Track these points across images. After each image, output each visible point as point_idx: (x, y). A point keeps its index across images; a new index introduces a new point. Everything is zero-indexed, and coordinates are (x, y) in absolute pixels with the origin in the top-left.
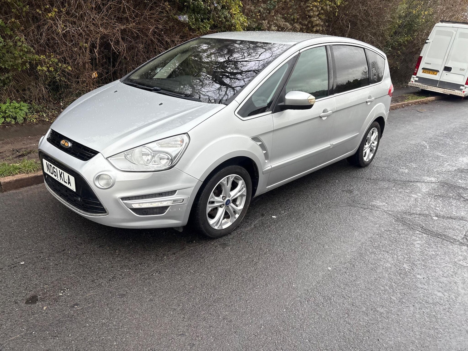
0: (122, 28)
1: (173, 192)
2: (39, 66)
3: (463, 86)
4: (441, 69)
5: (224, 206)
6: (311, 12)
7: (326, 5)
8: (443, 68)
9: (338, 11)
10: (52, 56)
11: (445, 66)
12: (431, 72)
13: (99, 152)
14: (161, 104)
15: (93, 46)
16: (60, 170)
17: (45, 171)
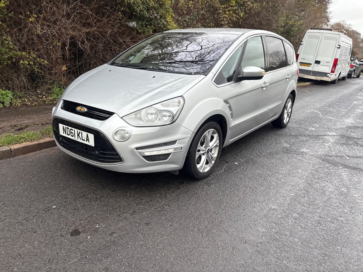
0: (87, 31)
1: (174, 142)
2: (22, 60)
3: (329, 74)
4: (313, 62)
5: (206, 154)
6: (222, 21)
7: (233, 17)
8: (314, 62)
9: (241, 21)
10: (32, 53)
11: (316, 60)
12: (306, 65)
13: (114, 113)
14: (154, 77)
15: (64, 45)
16: (78, 131)
17: (60, 134)
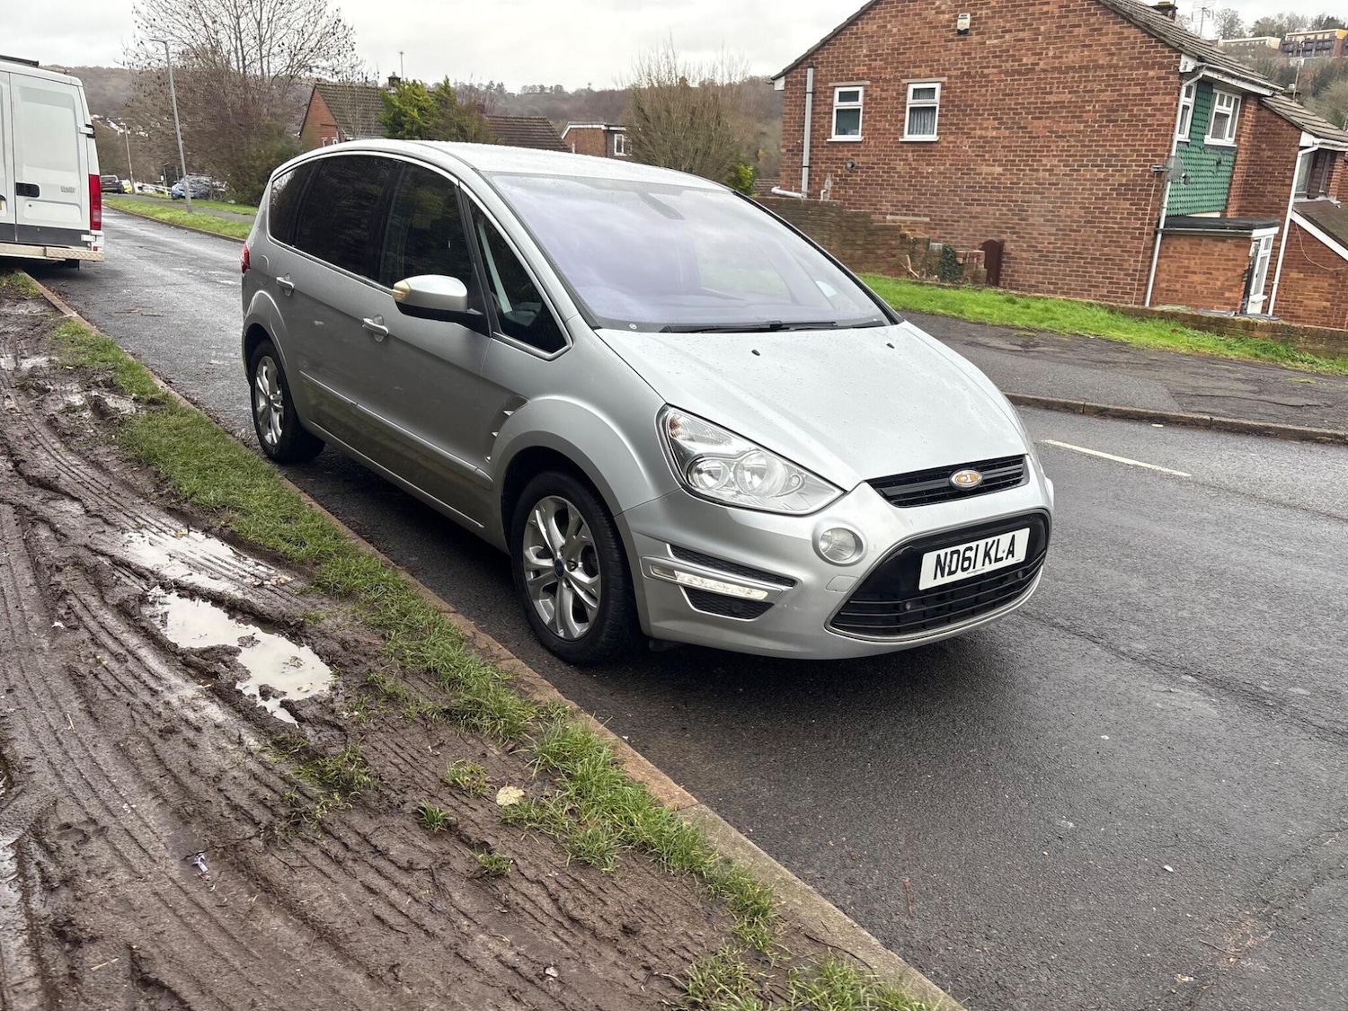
4: (7, 191)
8: (12, 187)
11: (16, 181)
14: (889, 345)
16: (990, 540)
17: (921, 588)
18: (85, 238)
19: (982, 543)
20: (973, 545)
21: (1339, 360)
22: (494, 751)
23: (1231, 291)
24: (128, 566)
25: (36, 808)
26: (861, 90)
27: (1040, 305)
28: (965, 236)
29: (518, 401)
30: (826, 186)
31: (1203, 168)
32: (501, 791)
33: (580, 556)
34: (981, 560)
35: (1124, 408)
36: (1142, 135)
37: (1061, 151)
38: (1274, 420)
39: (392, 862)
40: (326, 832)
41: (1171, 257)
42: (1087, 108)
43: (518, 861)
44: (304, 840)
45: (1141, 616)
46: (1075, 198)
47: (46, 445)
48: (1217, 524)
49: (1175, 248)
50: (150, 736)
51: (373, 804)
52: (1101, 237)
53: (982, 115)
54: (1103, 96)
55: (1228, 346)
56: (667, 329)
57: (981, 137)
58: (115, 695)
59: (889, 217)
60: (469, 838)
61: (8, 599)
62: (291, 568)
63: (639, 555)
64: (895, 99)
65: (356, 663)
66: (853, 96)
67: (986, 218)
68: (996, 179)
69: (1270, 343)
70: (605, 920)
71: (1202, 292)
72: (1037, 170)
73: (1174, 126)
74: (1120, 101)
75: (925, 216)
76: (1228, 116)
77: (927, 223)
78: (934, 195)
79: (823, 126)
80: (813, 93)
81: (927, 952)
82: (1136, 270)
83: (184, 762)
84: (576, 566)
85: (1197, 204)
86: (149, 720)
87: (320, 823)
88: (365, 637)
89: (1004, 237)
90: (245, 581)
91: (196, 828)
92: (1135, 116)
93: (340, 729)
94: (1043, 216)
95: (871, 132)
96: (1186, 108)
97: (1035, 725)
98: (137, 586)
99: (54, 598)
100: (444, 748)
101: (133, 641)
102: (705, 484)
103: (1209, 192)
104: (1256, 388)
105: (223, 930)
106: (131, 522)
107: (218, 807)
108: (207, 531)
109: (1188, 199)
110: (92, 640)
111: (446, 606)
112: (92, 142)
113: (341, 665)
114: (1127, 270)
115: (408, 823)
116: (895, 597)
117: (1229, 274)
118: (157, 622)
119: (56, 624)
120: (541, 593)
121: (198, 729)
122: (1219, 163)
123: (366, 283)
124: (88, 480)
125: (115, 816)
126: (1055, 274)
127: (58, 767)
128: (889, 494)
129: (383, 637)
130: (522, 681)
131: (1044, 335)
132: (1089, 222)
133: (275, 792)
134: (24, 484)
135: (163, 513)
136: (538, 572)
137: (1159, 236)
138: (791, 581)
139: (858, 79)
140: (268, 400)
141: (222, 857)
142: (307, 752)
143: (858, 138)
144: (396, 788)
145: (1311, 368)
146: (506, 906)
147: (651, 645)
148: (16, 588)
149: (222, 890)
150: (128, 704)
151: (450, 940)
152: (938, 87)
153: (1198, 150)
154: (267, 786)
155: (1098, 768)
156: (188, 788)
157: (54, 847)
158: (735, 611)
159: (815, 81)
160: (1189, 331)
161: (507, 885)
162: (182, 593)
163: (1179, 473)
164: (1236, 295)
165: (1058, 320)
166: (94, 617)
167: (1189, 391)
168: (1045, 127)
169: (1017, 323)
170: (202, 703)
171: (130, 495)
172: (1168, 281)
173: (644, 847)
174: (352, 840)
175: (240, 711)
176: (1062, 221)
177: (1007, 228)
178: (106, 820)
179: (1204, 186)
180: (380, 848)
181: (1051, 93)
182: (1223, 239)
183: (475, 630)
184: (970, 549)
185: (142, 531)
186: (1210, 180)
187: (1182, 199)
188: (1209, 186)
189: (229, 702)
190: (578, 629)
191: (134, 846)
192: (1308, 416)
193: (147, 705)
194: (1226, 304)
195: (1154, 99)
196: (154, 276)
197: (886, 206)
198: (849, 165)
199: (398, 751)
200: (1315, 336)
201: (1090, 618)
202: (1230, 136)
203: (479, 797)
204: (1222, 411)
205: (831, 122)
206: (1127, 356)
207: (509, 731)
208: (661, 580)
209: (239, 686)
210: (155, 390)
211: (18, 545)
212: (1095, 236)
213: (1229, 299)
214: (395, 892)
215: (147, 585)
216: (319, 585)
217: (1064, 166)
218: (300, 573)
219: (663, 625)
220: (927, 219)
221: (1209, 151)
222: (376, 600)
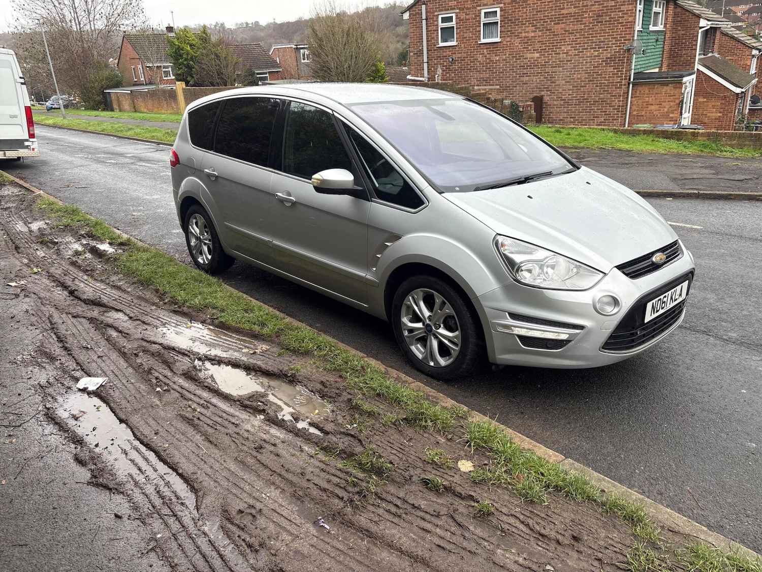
3: (27, 140)
16: (673, 290)
17: (645, 322)
18: (26, 144)
19: (670, 293)
20: (666, 294)
21: (745, 149)
22: (442, 440)
23: (673, 113)
24: (173, 349)
25: (217, 504)
26: (454, 15)
27: (574, 132)
28: (520, 95)
29: (396, 237)
30: (438, 73)
31: (649, 44)
32: (459, 463)
33: (442, 321)
34: (668, 302)
35: (649, 191)
36: (617, 29)
37: (572, 41)
38: (732, 190)
39: (426, 512)
40: (382, 499)
41: (638, 97)
42: (585, 16)
43: (494, 504)
44: (373, 505)
45: (724, 316)
46: (582, 68)
47: (79, 278)
48: (732, 256)
49: (640, 92)
50: (251, 451)
51: (398, 480)
52: (598, 89)
53: (525, 24)
54: (593, 8)
55: (685, 147)
56: (478, 189)
57: (525, 38)
58: (216, 429)
59: (476, 88)
60: (460, 494)
61: (120, 377)
62: (265, 340)
63: (490, 320)
64: (474, 19)
65: (339, 395)
66: (450, 19)
67: (533, 84)
68: (536, 60)
69: (707, 143)
70: (561, 534)
71: (657, 115)
72: (559, 54)
73: (635, 22)
74: (603, 10)
75: (496, 85)
76: (660, 13)
77: (498, 89)
78: (501, 72)
79: (433, 38)
80: (426, 19)
81: (721, 528)
82: (618, 106)
83: (279, 466)
84: (440, 327)
85: (647, 65)
86: (244, 442)
87: (376, 494)
88: (331, 378)
89: (543, 93)
90: (243, 351)
91: (309, 505)
92: (613, 18)
93: (352, 436)
94: (564, 80)
95: (461, 39)
96: (640, 11)
97: (705, 388)
98: (186, 360)
99: (145, 374)
100: (413, 441)
101: (205, 394)
102: (526, 277)
103: (653, 57)
104: (714, 172)
105: (361, 563)
106: (158, 322)
107: (315, 492)
108: (203, 322)
109: (643, 62)
110: (182, 396)
111: (361, 354)
112: (24, 87)
113: (330, 397)
114: (615, 106)
115: (420, 488)
116: (633, 328)
117: (672, 104)
118: (209, 380)
119: (158, 389)
120: (414, 342)
121: (274, 445)
122: (657, 40)
123: (272, 172)
124: (117, 297)
125: (261, 502)
126: (573, 112)
127: (212, 476)
128: (627, 272)
129: (341, 377)
130: (429, 395)
131: (584, 150)
132: (591, 81)
133: (341, 478)
134: (83, 305)
135: (171, 314)
136: (411, 331)
137: (631, 85)
138: (581, 327)
139: (451, 9)
140: (197, 238)
141: (334, 519)
142: (345, 453)
143: (454, 43)
144: (402, 468)
145: (732, 155)
146: (505, 533)
147: (493, 367)
148: (120, 370)
149: (345, 538)
150: (227, 434)
151: (484, 556)
152: (498, 10)
153: (646, 34)
154: (334, 475)
155: (750, 410)
156: (292, 481)
157: (242, 525)
158: (549, 346)
159: (427, 12)
160: (661, 140)
161: (496, 519)
162: (213, 362)
163: (696, 227)
164: (676, 115)
165: (589, 140)
166: (174, 383)
167: (679, 177)
168: (562, 29)
169: (567, 144)
170: (267, 428)
171: (146, 305)
172: (638, 110)
173: (558, 489)
174: (399, 503)
175: (291, 432)
176: (576, 82)
177: (544, 88)
178: (258, 505)
179: (650, 54)
180: (416, 505)
181: (564, 9)
182: (666, 84)
183: (385, 367)
184: (665, 297)
185: (166, 325)
186: (653, 50)
187: (641, 63)
188: (653, 54)
189: (281, 426)
190: (443, 362)
191: (282, 518)
192: (748, 185)
193: (238, 434)
194: (670, 121)
195: (623, 8)
196: (67, 162)
197: (474, 82)
198: (451, 60)
199: (392, 446)
200: (731, 137)
201: (697, 320)
202: (661, 24)
203: (450, 468)
204: (703, 188)
205: (438, 35)
206: (635, 158)
207: (443, 428)
208: (504, 332)
209: (280, 417)
210: (119, 237)
211: (103, 343)
212: (595, 89)
213: (672, 118)
214: (438, 530)
215: (191, 359)
216: (287, 349)
217: (574, 50)
218: (272, 343)
219: (504, 357)
220: (498, 87)
221: (652, 34)
222: (325, 355)
